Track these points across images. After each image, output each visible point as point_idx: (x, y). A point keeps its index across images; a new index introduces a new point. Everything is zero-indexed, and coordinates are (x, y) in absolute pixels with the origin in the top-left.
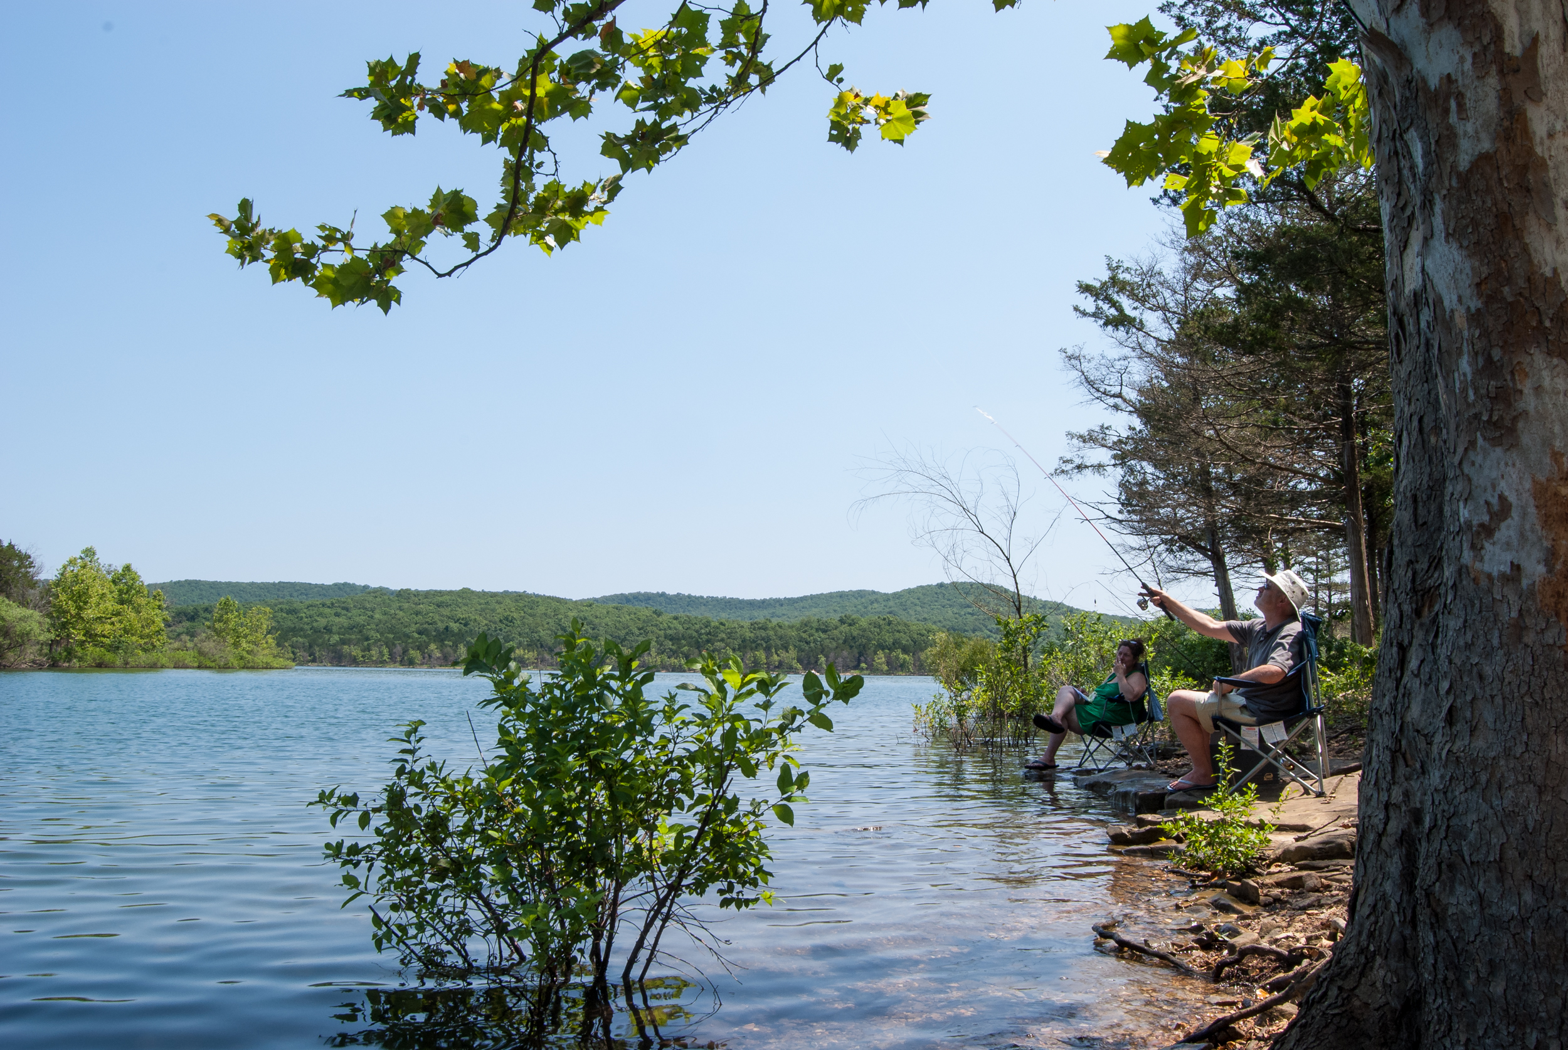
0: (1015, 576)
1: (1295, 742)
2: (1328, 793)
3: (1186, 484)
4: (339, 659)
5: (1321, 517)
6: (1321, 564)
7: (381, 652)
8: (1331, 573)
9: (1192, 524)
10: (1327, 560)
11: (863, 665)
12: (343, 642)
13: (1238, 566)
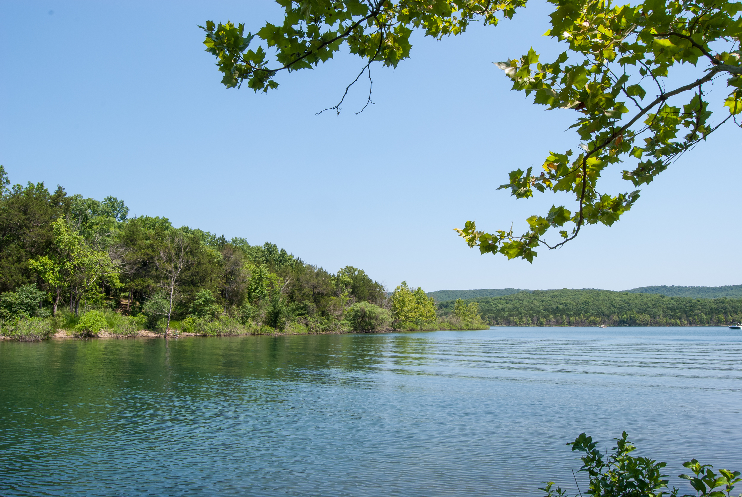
4: (509, 323)
7: (527, 320)
12: (510, 315)
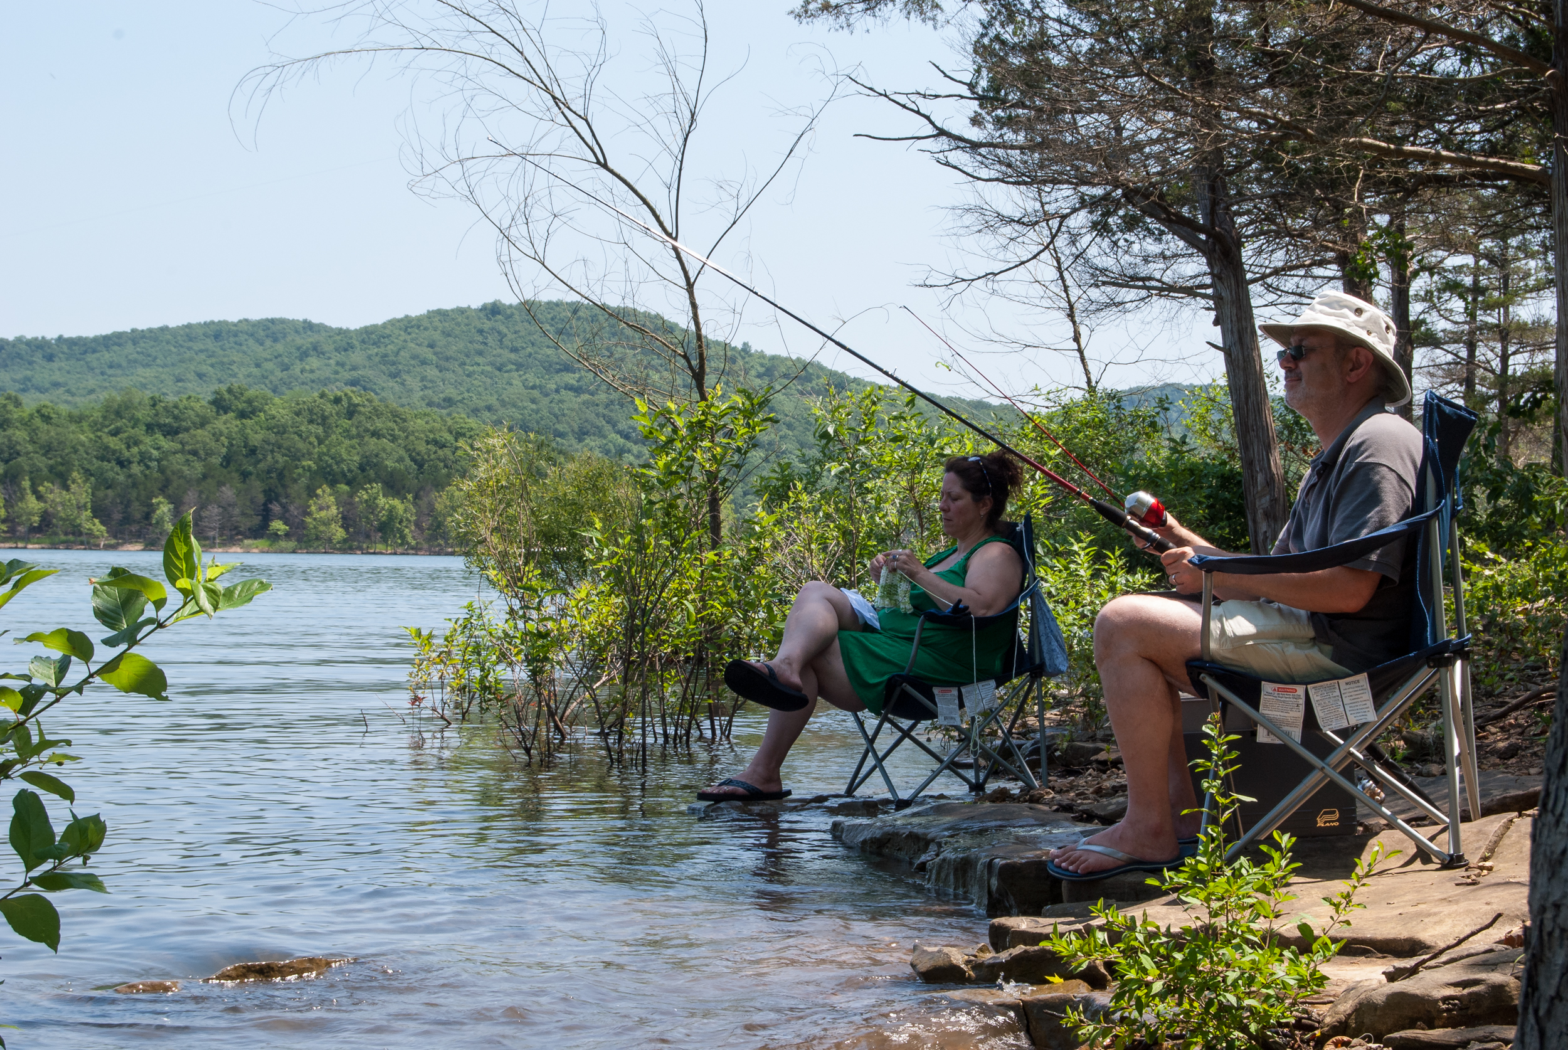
0: (690, 287)
1: (1398, 731)
2: (1473, 859)
3: (1148, 51)
5: (1492, 149)
6: (1487, 271)
8: (1510, 295)
9: (1161, 159)
10: (1499, 261)
11: (278, 525)
13: (1276, 272)
